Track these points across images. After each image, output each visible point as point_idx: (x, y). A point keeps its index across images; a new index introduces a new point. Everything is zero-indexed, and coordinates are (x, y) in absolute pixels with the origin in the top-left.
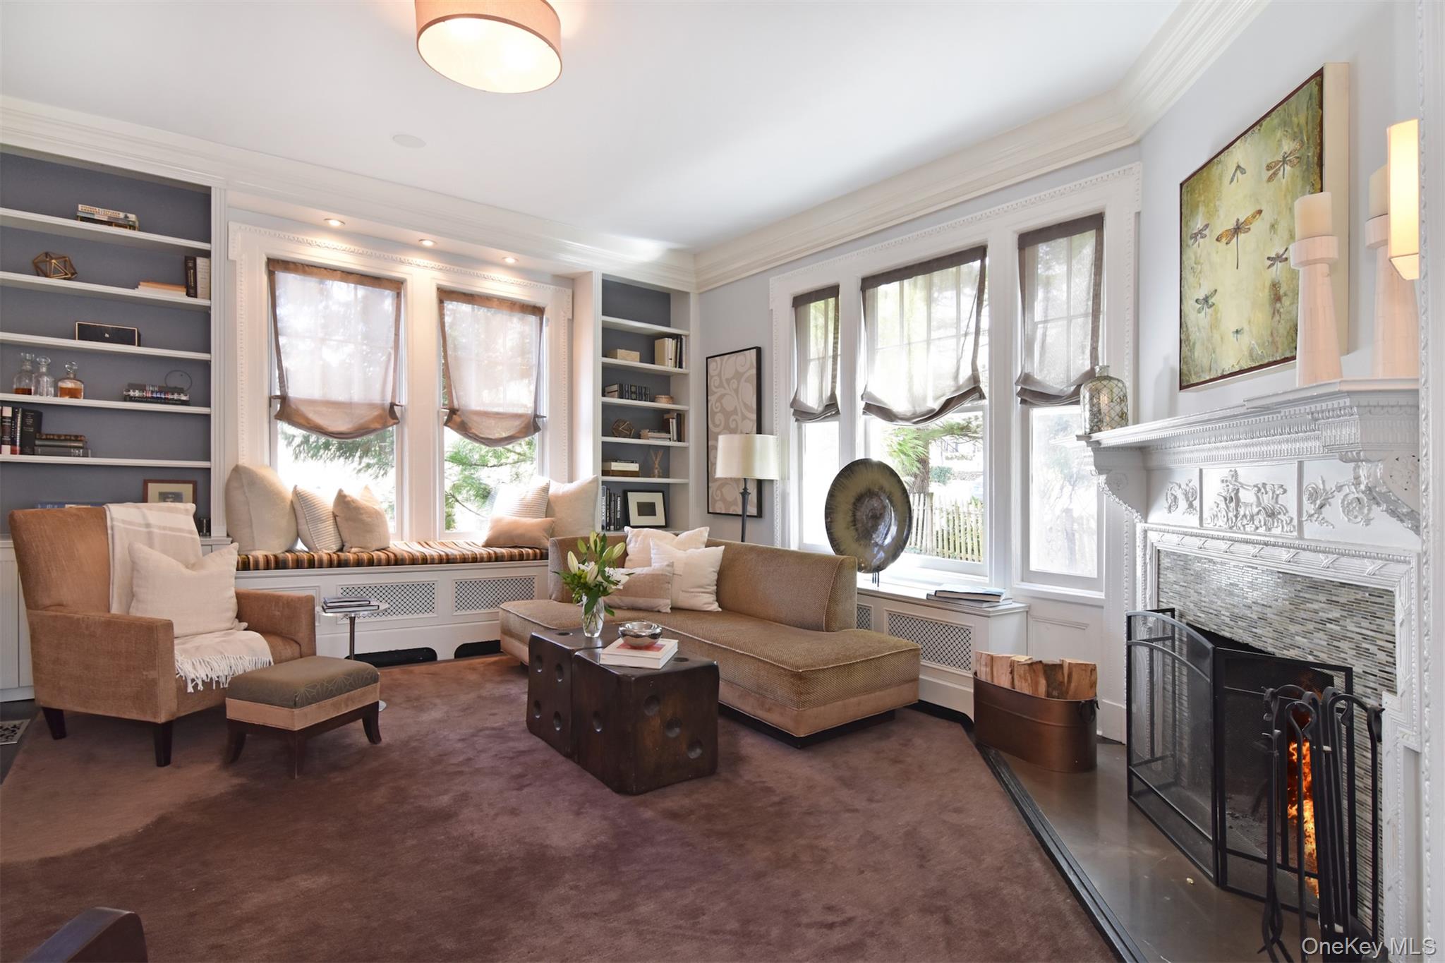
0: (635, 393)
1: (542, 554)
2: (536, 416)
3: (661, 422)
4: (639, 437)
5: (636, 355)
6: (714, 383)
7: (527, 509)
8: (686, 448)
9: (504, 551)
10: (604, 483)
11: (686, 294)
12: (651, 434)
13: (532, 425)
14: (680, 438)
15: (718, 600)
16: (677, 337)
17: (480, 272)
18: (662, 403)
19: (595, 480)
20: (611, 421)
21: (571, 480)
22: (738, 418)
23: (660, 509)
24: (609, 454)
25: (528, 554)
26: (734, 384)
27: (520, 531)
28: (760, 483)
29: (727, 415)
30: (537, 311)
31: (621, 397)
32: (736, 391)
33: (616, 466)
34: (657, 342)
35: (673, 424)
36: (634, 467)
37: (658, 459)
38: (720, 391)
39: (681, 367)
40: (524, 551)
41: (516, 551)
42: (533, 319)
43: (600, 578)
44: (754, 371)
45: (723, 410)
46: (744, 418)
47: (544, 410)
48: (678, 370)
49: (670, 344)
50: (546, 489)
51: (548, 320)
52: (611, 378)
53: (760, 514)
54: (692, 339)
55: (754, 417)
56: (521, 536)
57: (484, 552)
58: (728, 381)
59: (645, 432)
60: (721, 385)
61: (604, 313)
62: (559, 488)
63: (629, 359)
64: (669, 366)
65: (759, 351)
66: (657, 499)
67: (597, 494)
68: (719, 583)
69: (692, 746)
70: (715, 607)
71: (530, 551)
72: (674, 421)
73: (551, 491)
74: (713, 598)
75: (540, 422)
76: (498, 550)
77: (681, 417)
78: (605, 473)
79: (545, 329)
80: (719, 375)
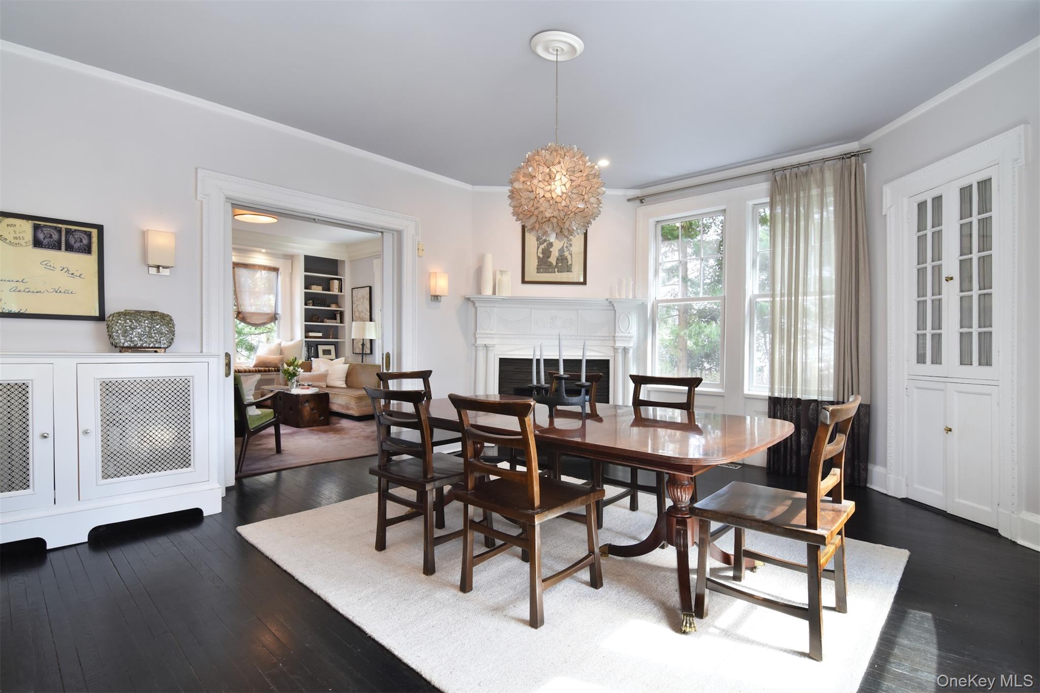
0: (320, 304)
1: (278, 370)
2: (276, 314)
3: (333, 316)
4: (323, 322)
5: (321, 288)
6: (355, 299)
7: (272, 352)
8: (344, 327)
9: (262, 368)
10: (305, 341)
11: (344, 261)
12: (327, 321)
13: (274, 318)
14: (342, 322)
15: (346, 383)
16: (340, 280)
17: (250, 256)
18: (333, 308)
19: (302, 340)
20: (309, 316)
21: (292, 340)
22: (364, 314)
23: (333, 352)
24: (308, 329)
25: (272, 370)
26: (362, 300)
27: (268, 361)
28: (371, 341)
29: (360, 313)
30: (276, 270)
31: (313, 305)
32: (363, 303)
33: (311, 334)
34: (331, 281)
35: (338, 316)
36: (320, 335)
37: (332, 331)
38: (357, 303)
39: (341, 292)
40: (270, 368)
41: (267, 369)
42: (274, 274)
43: (294, 371)
44: (368, 296)
45: (358, 311)
46: (365, 314)
47: (279, 311)
48: (340, 293)
49: (336, 283)
50: (280, 344)
51: (280, 273)
52: (309, 298)
53: (371, 352)
54: (346, 280)
55: (369, 314)
56: (269, 363)
57: (254, 369)
58: (360, 299)
59: (326, 320)
60: (357, 301)
61: (305, 271)
62: (285, 344)
63: (317, 289)
64: (335, 291)
65: (370, 288)
66: (332, 348)
67: (302, 346)
68: (347, 377)
69: (320, 416)
70: (344, 386)
71: (273, 369)
72: (339, 315)
73: (282, 345)
74: (344, 382)
75: (277, 316)
76: (259, 368)
77: (342, 313)
78: (306, 337)
79: (279, 277)
80: (357, 296)
